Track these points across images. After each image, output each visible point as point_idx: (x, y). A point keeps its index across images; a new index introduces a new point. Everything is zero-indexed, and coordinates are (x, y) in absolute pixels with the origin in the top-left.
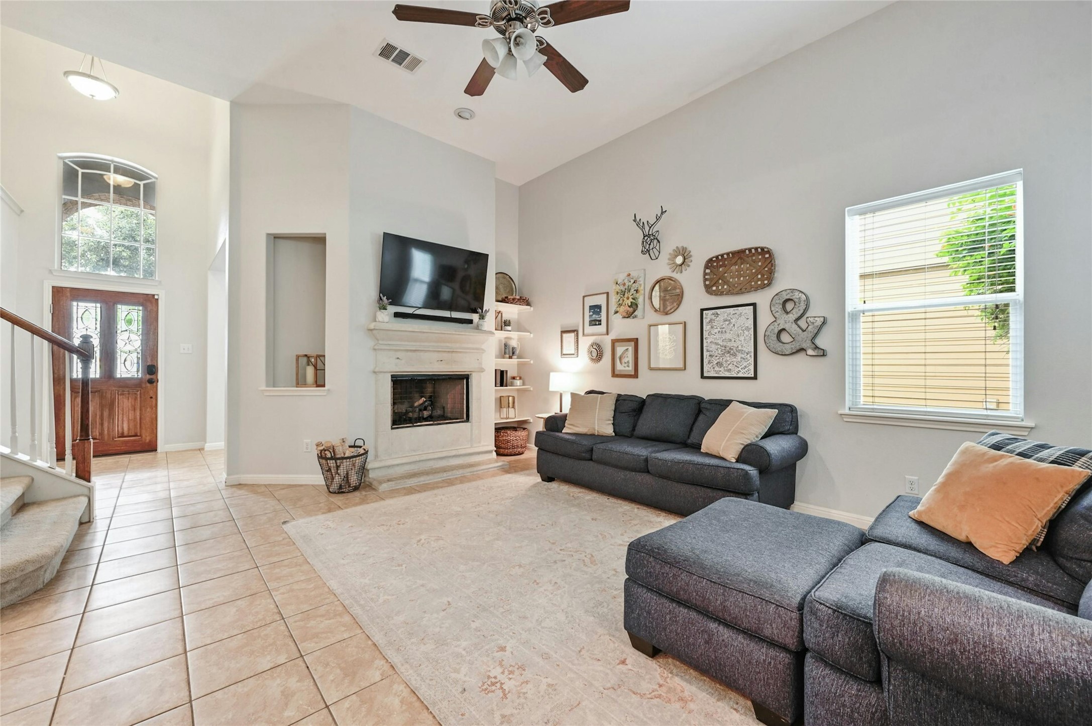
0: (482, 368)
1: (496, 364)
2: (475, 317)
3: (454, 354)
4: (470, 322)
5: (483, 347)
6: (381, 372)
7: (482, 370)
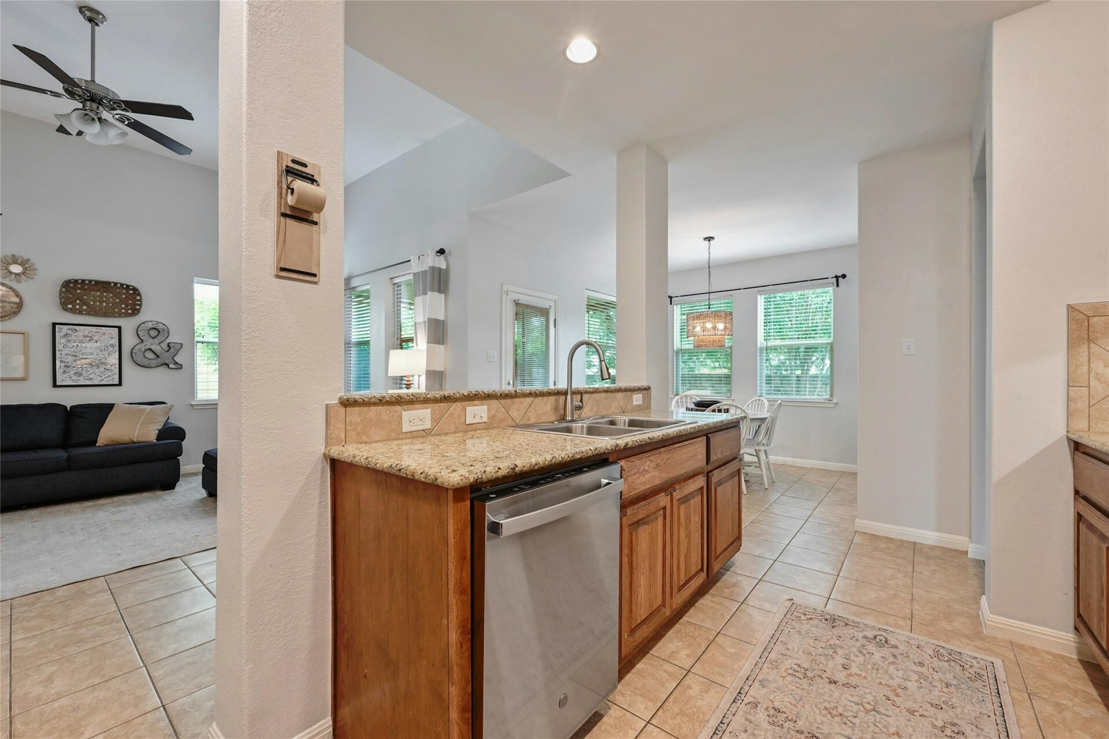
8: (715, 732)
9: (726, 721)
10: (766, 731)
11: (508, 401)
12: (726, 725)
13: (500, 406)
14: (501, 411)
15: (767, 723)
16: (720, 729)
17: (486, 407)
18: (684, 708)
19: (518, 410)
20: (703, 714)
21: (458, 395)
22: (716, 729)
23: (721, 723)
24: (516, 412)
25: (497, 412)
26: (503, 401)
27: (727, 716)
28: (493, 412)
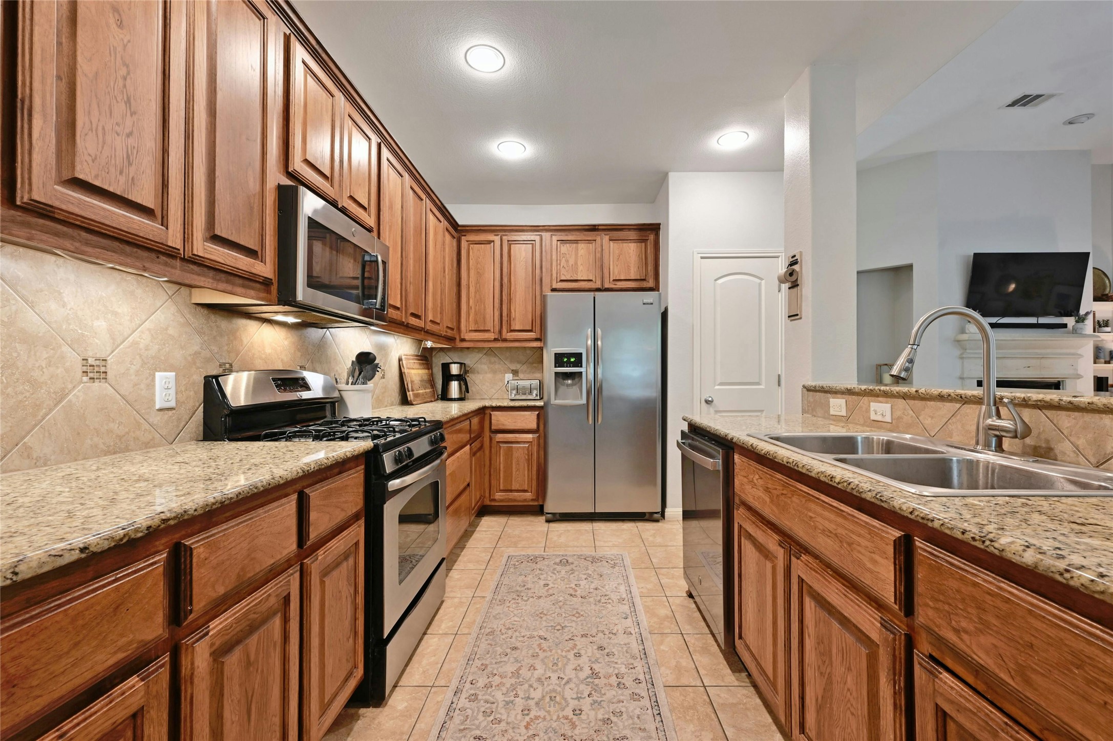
0: (1078, 375)
1: (1094, 370)
2: (1070, 321)
3: (1043, 360)
4: (1065, 326)
5: (1079, 352)
6: (969, 378)
7: (1079, 377)
8: (657, 702)
9: (658, 718)
10: (625, 727)
11: (918, 404)
12: (655, 715)
13: (907, 407)
14: (908, 414)
15: (628, 736)
16: (656, 707)
17: (889, 405)
18: (696, 714)
19: (932, 418)
20: (680, 718)
21: (857, 389)
22: (658, 706)
23: (659, 714)
24: (930, 419)
25: (904, 413)
26: (911, 402)
27: (661, 723)
28: (898, 413)
